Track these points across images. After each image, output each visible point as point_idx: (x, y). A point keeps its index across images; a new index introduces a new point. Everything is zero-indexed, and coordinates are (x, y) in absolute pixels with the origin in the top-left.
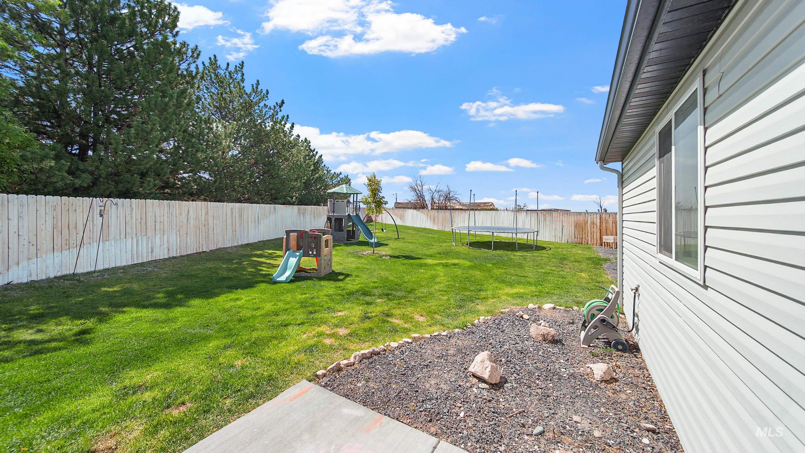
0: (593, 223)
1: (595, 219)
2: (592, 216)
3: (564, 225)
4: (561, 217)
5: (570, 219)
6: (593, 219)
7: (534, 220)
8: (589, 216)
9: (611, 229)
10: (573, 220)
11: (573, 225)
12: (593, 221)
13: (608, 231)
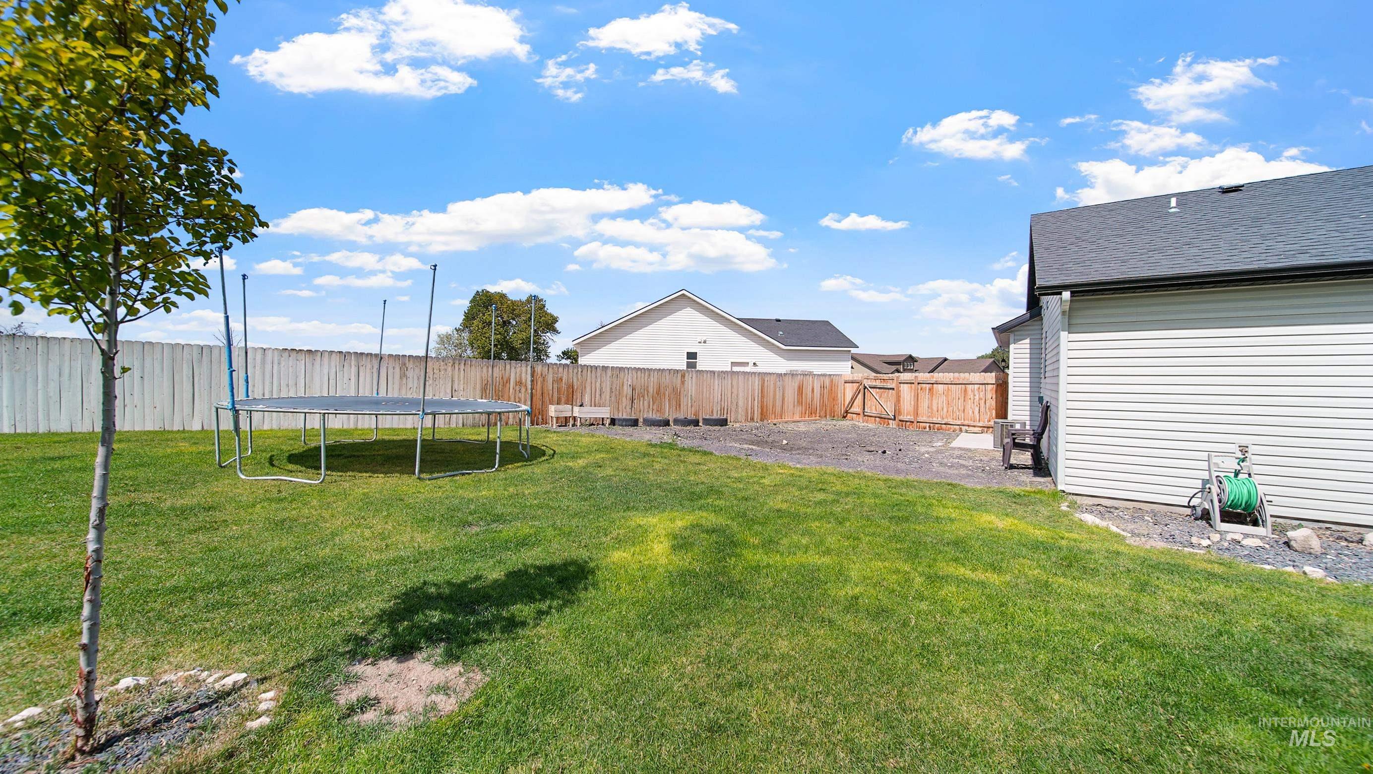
0: (519, 383)
1: (523, 375)
2: (518, 370)
3: (456, 387)
4: (449, 369)
5: (472, 373)
6: (521, 375)
7: (368, 379)
8: (513, 369)
9: (551, 392)
10: (478, 377)
11: (478, 386)
12: (521, 378)
13: (546, 395)
